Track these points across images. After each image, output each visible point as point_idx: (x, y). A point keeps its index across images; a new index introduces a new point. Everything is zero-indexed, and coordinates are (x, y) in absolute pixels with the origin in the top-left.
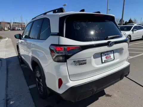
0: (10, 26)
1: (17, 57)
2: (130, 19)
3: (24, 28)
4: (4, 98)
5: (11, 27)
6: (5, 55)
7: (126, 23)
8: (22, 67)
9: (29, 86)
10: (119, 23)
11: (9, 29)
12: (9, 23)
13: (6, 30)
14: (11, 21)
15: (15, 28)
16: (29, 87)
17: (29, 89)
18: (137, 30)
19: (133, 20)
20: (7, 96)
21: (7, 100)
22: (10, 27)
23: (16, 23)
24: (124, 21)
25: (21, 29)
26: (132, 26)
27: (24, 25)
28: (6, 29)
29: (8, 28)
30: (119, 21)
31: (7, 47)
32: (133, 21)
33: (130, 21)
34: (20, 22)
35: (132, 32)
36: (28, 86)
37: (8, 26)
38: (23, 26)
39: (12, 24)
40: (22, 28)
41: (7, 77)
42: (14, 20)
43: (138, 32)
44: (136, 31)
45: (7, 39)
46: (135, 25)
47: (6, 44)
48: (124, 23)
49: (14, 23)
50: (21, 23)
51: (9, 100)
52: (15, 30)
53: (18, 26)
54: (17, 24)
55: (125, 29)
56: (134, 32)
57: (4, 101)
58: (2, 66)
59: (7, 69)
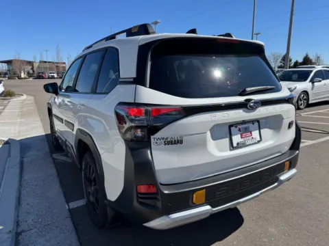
0: (32, 69)
1: (45, 137)
2: (307, 55)
3: (63, 73)
4: (11, 229)
5: (33, 71)
6: (19, 132)
7: (296, 64)
8: (54, 160)
9: (70, 204)
10: (279, 64)
11: (30, 75)
12: (30, 63)
13: (22, 78)
14: (35, 57)
15: (42, 73)
16: (69, 206)
17: (70, 210)
18: (323, 79)
19: (312, 57)
20: (17, 224)
21: (18, 234)
22: (31, 72)
23: (45, 62)
24: (291, 61)
25: (55, 75)
26: (312, 71)
27: (64, 67)
28: (23, 76)
29: (28, 73)
30: (280, 60)
31: (22, 115)
32: (313, 61)
33: (307, 61)
34: (56, 61)
35: (311, 84)
36: (68, 202)
37: (29, 68)
38: (61, 70)
39: (36, 65)
40: (58, 74)
41: (20, 181)
42: (41, 56)
43: (325, 85)
44: (320, 81)
45: (24, 97)
46: (319, 68)
47: (22, 108)
48: (292, 65)
49: (40, 62)
50: (57, 63)
51: (23, 234)
52: (43, 78)
53: (51, 69)
54: (47, 65)
55: (295, 76)
56: (316, 84)
57: (10, 235)
58: (9, 156)
59: (22, 163)
